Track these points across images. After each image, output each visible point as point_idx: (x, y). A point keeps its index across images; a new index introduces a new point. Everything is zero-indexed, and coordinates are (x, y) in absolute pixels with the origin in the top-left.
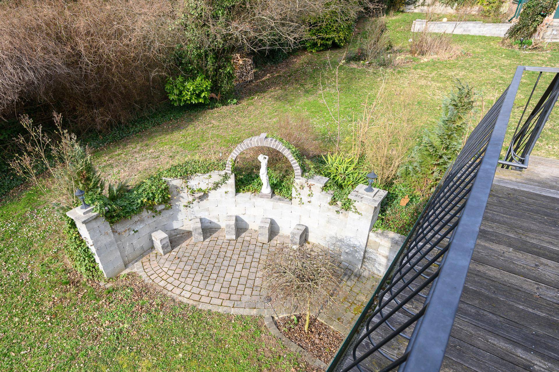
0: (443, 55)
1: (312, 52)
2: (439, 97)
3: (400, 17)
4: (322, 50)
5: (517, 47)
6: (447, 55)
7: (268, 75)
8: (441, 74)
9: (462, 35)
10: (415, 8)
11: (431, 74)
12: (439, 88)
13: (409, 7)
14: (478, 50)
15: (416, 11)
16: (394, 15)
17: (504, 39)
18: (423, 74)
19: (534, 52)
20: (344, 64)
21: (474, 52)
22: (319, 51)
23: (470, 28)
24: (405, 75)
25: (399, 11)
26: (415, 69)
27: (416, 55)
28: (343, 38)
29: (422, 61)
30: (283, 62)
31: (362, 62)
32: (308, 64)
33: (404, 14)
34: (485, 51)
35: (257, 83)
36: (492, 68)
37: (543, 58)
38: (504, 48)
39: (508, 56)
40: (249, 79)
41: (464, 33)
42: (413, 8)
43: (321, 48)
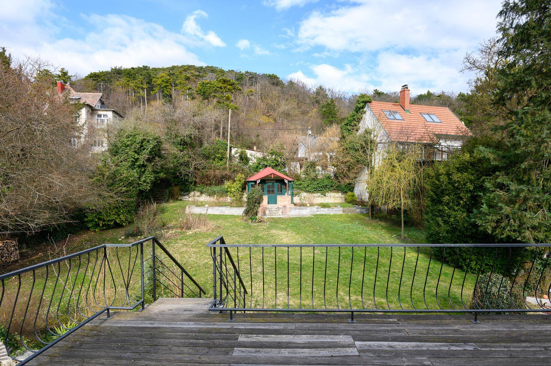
0: (203, 229)
1: (95, 231)
2: (193, 259)
3: (178, 203)
4: (105, 229)
5: (250, 221)
6: (205, 229)
7: (40, 254)
8: (198, 242)
9: (220, 215)
10: (189, 197)
11: (192, 242)
12: (195, 253)
13: (185, 197)
14: (227, 224)
15: (190, 199)
16: (173, 203)
17: (243, 216)
18: (186, 243)
19: (260, 224)
20: (123, 239)
21: (224, 226)
22: (102, 230)
23: (224, 211)
24: (172, 245)
25: (177, 199)
26: (181, 240)
27: (184, 230)
28: (124, 220)
29: (188, 234)
30: (61, 241)
31: (139, 237)
32: (88, 241)
33: (181, 202)
34: (231, 225)
35: (24, 262)
36: (234, 235)
37: (264, 227)
38: (243, 222)
39: (244, 227)
40: (12, 259)
41: (221, 214)
42: (188, 198)
43: (104, 228)
